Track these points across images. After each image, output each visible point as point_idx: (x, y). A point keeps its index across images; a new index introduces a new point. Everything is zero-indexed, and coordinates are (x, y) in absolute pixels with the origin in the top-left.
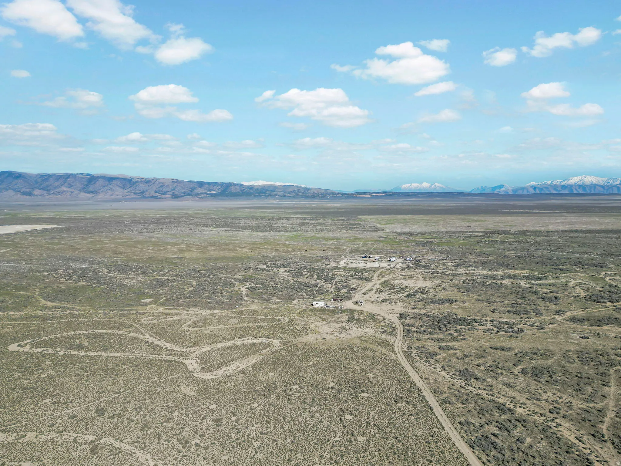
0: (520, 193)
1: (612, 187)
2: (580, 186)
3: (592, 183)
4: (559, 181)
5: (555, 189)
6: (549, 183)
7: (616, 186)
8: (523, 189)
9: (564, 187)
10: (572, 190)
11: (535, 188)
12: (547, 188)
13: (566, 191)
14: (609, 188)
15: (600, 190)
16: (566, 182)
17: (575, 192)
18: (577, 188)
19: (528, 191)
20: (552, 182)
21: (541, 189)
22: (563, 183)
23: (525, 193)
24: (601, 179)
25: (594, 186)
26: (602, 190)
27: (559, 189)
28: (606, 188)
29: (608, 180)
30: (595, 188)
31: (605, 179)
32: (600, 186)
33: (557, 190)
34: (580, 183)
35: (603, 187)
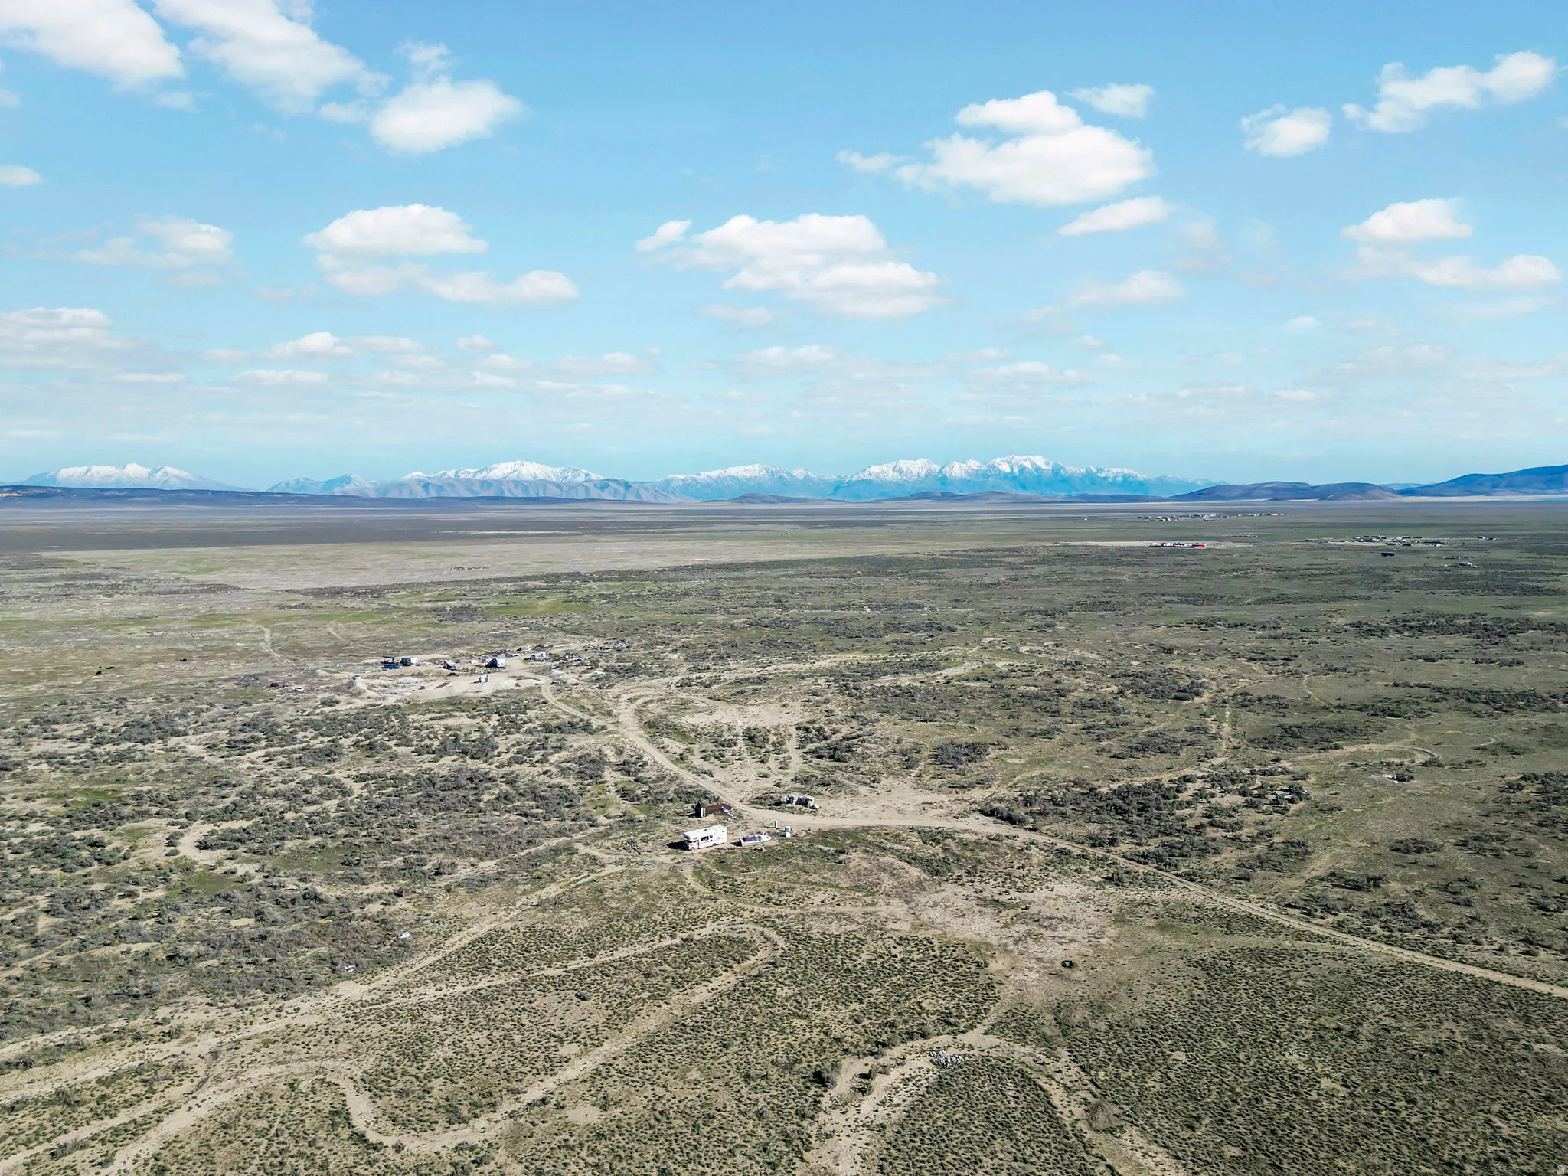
0: (394, 494)
1: (573, 487)
2: (517, 483)
3: (535, 477)
4: (471, 471)
5: (468, 489)
6: (451, 474)
7: (580, 484)
8: (401, 486)
10: (503, 492)
11: (426, 486)
12: (451, 485)
13: (491, 493)
14: (571, 488)
15: (553, 492)
16: (485, 473)
17: (507, 494)
18: (512, 486)
19: (411, 493)
20: (457, 473)
21: (440, 488)
22: (480, 477)
23: (406, 496)
24: (550, 469)
25: (544, 483)
26: (556, 491)
27: (477, 488)
28: (565, 488)
29: (563, 471)
30: (545, 488)
31: (558, 470)
32: (552, 483)
33: (472, 491)
34: (514, 476)
35: (559, 486)
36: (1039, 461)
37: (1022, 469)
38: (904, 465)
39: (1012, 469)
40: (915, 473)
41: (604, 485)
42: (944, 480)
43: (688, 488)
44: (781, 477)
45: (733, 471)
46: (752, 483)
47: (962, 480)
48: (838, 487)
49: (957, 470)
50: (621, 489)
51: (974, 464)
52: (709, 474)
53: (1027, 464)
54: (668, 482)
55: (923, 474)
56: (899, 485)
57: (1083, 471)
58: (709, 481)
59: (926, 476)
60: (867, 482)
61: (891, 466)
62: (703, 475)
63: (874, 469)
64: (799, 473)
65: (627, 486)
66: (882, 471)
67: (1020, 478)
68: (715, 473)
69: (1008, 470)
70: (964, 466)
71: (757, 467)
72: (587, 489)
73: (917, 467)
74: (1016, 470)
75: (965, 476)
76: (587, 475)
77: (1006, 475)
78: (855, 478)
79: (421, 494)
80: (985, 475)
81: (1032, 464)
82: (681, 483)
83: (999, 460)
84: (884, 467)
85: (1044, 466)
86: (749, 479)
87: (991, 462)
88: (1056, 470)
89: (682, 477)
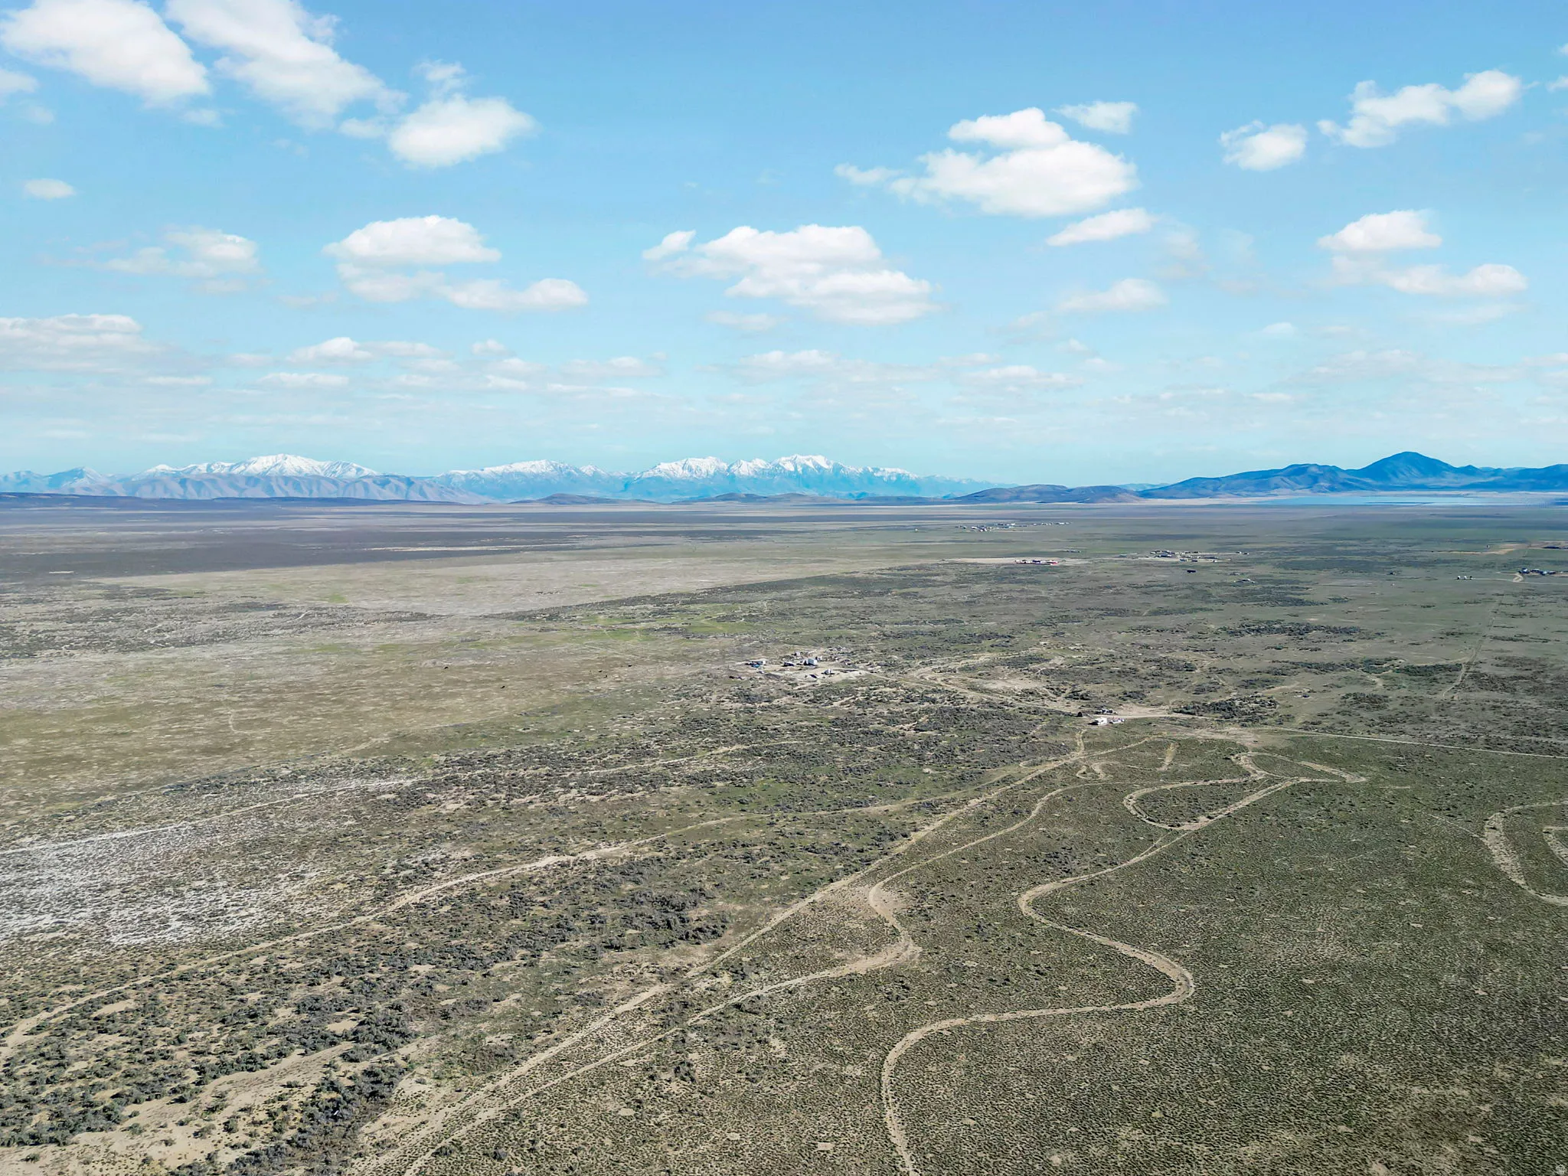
0: (146, 493)
1: (351, 483)
2: (287, 479)
3: (301, 472)
4: (225, 464)
5: (232, 486)
6: (203, 467)
8: (152, 481)
9: (252, 480)
10: (270, 489)
11: (183, 482)
14: (348, 485)
16: (243, 467)
17: (280, 494)
18: (281, 482)
19: (166, 490)
20: (209, 467)
21: (199, 484)
22: (239, 471)
23: (160, 494)
25: (315, 480)
26: (334, 489)
27: (242, 484)
28: (341, 484)
29: (332, 466)
30: (319, 484)
31: (326, 464)
33: (236, 488)
34: (278, 471)
35: (334, 482)
36: (821, 461)
37: (805, 468)
38: (693, 462)
39: (796, 468)
40: (704, 470)
41: (384, 482)
42: (732, 478)
43: (472, 484)
44: (569, 474)
45: (518, 467)
46: (539, 479)
47: (750, 479)
48: (627, 484)
49: (745, 469)
50: (403, 486)
51: (760, 463)
52: (493, 469)
53: (810, 464)
54: (449, 478)
55: (712, 472)
56: (689, 483)
57: (860, 470)
58: (493, 476)
59: (715, 474)
60: (658, 479)
61: (681, 463)
62: (487, 470)
63: (664, 466)
64: (587, 470)
65: (409, 482)
66: (671, 468)
67: (805, 477)
68: (499, 469)
69: (792, 469)
70: (750, 464)
71: (543, 462)
72: (366, 487)
73: (707, 465)
74: (800, 469)
75: (752, 474)
76: (359, 470)
77: (790, 472)
78: (645, 475)
79: (178, 493)
80: (771, 474)
81: (815, 464)
82: (463, 478)
83: (783, 459)
84: (673, 464)
85: (826, 466)
86: (536, 476)
87: (777, 461)
88: (837, 469)
89: (464, 472)
